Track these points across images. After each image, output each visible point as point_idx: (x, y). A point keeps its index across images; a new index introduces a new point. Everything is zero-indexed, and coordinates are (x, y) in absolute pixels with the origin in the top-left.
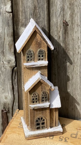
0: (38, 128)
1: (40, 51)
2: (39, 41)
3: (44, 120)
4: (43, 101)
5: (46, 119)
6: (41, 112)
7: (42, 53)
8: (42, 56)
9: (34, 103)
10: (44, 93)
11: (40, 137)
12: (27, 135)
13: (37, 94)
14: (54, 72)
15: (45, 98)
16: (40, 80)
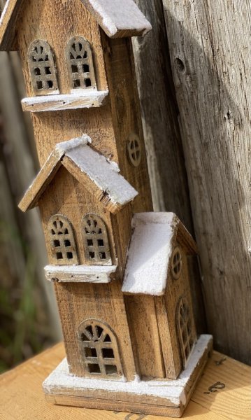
1: (73, 46)
3: (108, 339)
4: (92, 255)
5: (115, 334)
6: (94, 304)
7: (82, 55)
8: (86, 68)
9: (63, 261)
10: (89, 222)
11: (93, 404)
13: (66, 225)
15: (95, 243)
16: (61, 159)
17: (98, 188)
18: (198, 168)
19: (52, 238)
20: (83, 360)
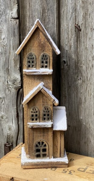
0: (38, 156)
1: (43, 56)
2: (42, 43)
3: (45, 145)
4: (45, 119)
5: (48, 144)
6: (42, 135)
7: (46, 59)
8: (46, 63)
9: (34, 121)
10: (45, 109)
11: (39, 167)
12: (23, 162)
13: (37, 110)
14: (64, 93)
15: (46, 115)
16: (41, 89)
17: (52, 98)
18: (65, 93)
19: (31, 114)
20: (35, 153)
